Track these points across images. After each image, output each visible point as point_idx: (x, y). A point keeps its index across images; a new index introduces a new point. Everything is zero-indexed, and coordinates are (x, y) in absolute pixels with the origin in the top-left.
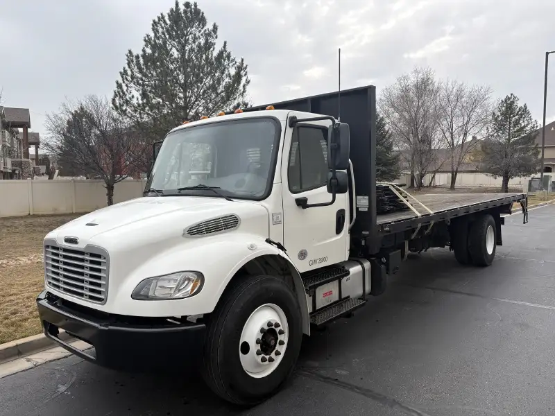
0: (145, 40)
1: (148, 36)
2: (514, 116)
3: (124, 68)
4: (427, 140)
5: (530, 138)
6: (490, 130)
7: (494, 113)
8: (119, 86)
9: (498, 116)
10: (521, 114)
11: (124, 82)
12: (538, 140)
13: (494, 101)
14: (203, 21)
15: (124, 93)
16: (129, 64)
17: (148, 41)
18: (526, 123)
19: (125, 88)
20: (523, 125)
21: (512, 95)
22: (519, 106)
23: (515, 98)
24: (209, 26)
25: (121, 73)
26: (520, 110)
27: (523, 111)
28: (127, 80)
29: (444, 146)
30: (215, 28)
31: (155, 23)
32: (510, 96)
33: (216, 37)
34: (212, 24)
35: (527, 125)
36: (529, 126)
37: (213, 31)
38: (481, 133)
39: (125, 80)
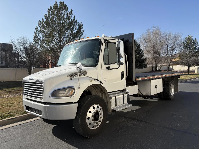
0: (45, 16)
1: (46, 14)
2: (191, 43)
3: (37, 27)
6: (182, 48)
7: (183, 42)
8: (35, 33)
9: (185, 43)
10: (194, 42)
11: (37, 32)
13: (183, 38)
15: (37, 36)
16: (39, 25)
18: (196, 46)
19: (37, 34)
20: (195, 46)
21: (190, 35)
22: (193, 39)
23: (191, 36)
24: (69, 10)
25: (35, 29)
26: (193, 41)
27: (195, 41)
28: (38, 31)
30: (72, 11)
31: (49, 10)
32: (189, 36)
33: (72, 15)
34: (71, 10)
35: (197, 46)
36: (197, 47)
37: (71, 12)
39: (37, 31)
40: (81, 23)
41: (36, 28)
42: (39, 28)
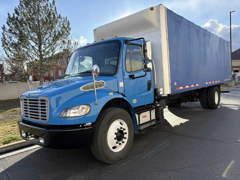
40: (66, 18)
41: (3, 27)
42: (7, 27)
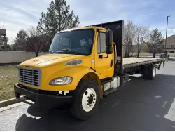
3: (41, 18)
4: (130, 42)
5: (162, 42)
7: (151, 34)
8: (39, 23)
11: (41, 22)
12: (164, 43)
14: (65, 4)
15: (41, 26)
16: (42, 16)
17: (48, 9)
19: (41, 24)
20: (160, 38)
24: (67, 5)
27: (160, 34)
29: (136, 44)
30: (69, 6)
31: (51, 4)
33: (69, 9)
38: (147, 40)
